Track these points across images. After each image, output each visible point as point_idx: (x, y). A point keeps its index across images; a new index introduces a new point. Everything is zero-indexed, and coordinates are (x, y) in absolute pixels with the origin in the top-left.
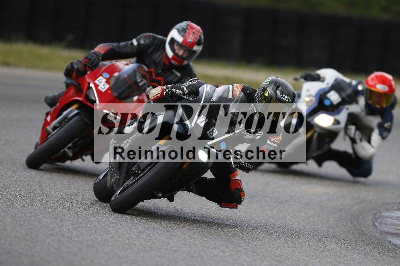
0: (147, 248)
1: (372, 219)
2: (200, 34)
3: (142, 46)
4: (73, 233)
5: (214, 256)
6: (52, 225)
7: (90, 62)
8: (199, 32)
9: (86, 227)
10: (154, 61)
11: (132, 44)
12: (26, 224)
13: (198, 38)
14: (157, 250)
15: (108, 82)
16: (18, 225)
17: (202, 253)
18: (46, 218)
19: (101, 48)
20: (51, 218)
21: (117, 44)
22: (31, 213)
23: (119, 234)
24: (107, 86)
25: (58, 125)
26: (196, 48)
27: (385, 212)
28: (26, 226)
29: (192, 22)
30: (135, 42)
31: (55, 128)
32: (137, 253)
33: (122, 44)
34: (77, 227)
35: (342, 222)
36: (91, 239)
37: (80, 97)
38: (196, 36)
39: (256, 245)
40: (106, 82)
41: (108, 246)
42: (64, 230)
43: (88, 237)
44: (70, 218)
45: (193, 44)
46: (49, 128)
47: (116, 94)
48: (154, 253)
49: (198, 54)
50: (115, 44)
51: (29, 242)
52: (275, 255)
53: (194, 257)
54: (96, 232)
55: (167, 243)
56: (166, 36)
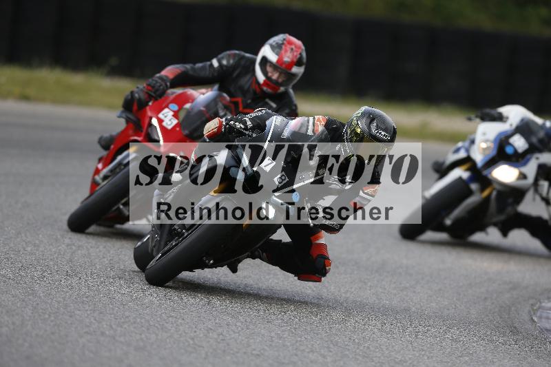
0: (219, 351)
1: (530, 312)
2: (300, 51)
3: (224, 68)
4: (116, 330)
5: (312, 362)
6: (88, 320)
7: (153, 90)
8: (300, 48)
9: (135, 323)
10: (241, 88)
11: (211, 65)
12: (53, 318)
13: (298, 56)
14: (233, 354)
15: (176, 115)
16: (41, 320)
17: (295, 359)
18: (79, 310)
19: (169, 72)
20: (87, 310)
21: (191, 65)
22: (59, 302)
23: (180, 333)
24: (175, 122)
25: (109, 174)
26: (295, 70)
27: (546, 301)
28: (52, 321)
29: (290, 35)
30: (215, 63)
31: (105, 178)
32: (205, 358)
33: (199, 65)
34: (123, 323)
35: (487, 316)
36: (142, 339)
37: (139, 136)
38: (295, 54)
39: (368, 348)
40: (173, 116)
41: (165, 349)
42: (105, 326)
43: (138, 337)
44: (113, 309)
45: (291, 65)
46: (98, 178)
47: (186, 132)
48: (228, 358)
49: (298, 78)
50: (188, 66)
51: (56, 344)
52: (395, 361)
53: (283, 363)
54: (148, 329)
55: (245, 345)
56: (256, 53)
